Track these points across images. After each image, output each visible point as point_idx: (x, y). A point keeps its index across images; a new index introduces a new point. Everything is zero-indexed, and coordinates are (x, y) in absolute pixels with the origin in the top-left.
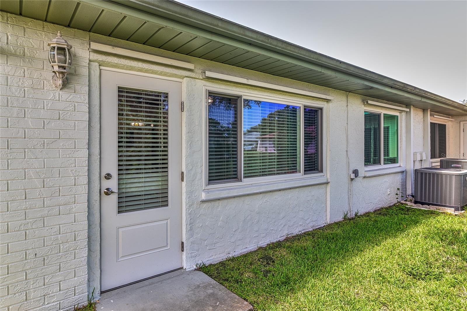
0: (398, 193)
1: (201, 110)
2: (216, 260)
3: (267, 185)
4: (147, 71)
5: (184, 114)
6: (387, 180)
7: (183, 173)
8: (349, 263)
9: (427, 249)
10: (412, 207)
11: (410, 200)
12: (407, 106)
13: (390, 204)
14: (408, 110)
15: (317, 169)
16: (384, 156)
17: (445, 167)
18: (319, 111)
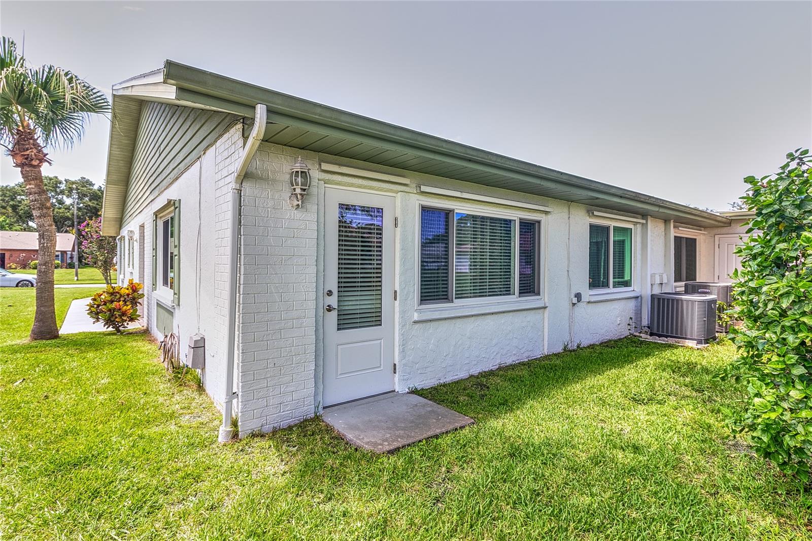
0: (631, 324)
1: (414, 225)
2: (427, 385)
3: (479, 307)
4: (365, 187)
5: (398, 229)
6: (617, 307)
7: (396, 292)
8: (569, 389)
9: (655, 380)
10: (647, 340)
11: (646, 332)
12: (643, 216)
13: (620, 336)
14: (644, 221)
15: (532, 291)
16: (614, 278)
17: (691, 291)
18: (537, 224)
